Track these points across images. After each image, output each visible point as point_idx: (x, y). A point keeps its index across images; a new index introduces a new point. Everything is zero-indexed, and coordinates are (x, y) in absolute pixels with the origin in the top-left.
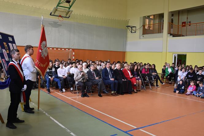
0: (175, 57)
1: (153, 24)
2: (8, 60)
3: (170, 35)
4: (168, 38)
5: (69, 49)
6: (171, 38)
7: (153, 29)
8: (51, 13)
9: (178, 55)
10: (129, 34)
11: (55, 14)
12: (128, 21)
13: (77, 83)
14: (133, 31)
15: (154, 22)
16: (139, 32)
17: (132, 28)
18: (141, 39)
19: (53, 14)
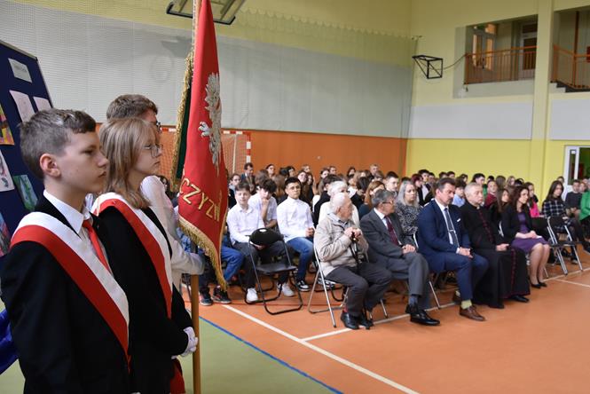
0: (573, 157)
1: (495, 52)
2: (11, 187)
3: (558, 86)
4: (550, 95)
5: (233, 131)
6: (561, 96)
7: (494, 66)
8: (171, 6)
9: (581, 149)
10: (420, 82)
11: (184, 11)
12: (416, 39)
13: (325, 269)
14: (432, 74)
15: (495, 46)
16: (453, 74)
17: (428, 61)
18: (458, 97)
19: (176, 9)
